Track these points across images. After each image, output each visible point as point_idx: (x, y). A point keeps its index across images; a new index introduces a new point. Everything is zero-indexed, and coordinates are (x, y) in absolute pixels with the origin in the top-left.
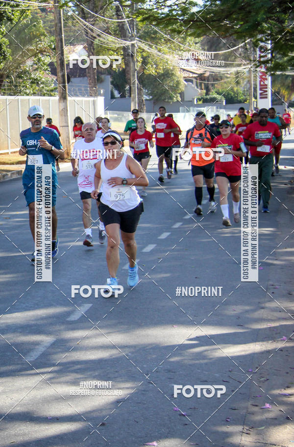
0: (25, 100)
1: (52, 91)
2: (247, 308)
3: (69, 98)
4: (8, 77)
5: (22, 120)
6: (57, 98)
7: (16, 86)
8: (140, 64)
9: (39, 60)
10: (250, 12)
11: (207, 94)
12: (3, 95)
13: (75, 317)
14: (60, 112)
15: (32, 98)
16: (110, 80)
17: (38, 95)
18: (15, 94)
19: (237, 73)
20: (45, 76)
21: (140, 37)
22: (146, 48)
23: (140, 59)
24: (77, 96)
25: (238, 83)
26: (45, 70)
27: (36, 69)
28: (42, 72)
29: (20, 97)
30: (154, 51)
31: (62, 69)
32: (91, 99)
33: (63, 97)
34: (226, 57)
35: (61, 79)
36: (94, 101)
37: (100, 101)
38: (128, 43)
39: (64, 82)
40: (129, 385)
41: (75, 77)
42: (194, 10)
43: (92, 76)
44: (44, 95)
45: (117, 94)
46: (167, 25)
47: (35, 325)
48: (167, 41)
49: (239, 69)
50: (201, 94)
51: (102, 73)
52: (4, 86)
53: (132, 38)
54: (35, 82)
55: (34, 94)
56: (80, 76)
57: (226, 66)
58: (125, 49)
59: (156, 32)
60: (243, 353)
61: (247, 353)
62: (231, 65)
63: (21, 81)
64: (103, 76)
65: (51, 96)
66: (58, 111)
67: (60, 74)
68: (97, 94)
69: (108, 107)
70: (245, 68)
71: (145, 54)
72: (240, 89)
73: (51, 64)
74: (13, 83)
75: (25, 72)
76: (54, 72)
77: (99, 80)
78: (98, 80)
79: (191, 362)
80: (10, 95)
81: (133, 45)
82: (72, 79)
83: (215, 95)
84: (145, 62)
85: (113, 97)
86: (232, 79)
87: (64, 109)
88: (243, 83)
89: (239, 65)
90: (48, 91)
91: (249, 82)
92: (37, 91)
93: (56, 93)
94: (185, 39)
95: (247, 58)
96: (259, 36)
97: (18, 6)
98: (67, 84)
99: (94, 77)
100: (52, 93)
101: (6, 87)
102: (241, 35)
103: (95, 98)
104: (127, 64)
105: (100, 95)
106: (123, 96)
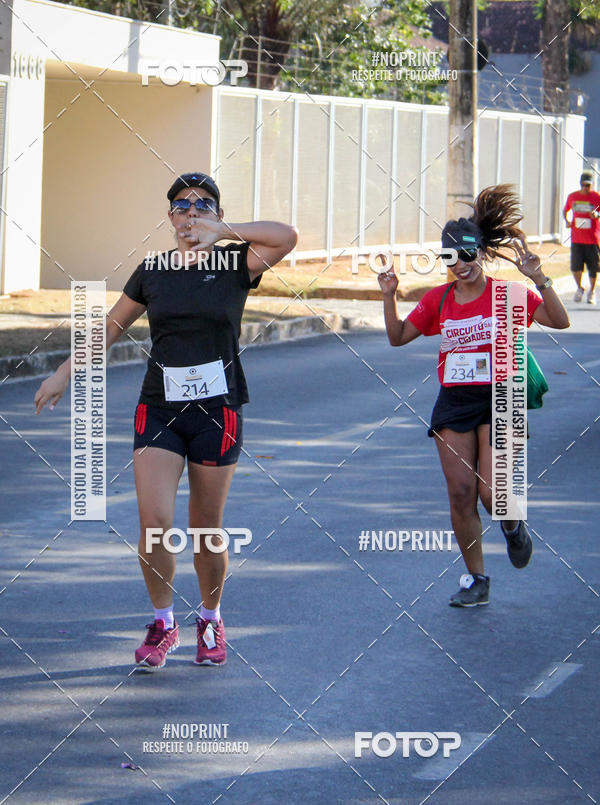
0: (350, 109)
1: (432, 86)
3: (482, 114)
4: (305, 35)
5: (337, 168)
6: (444, 110)
7: (325, 66)
12: (288, 90)
14: (450, 151)
15: (372, 104)
17: (390, 97)
18: (325, 84)
20: (414, 43)
24: (506, 107)
27: (390, 21)
28: (408, 28)
29: (334, 101)
31: (465, 27)
32: (548, 120)
33: (463, 110)
35: (459, 55)
36: (555, 125)
37: (574, 127)
39: (468, 65)
41: (506, 51)
43: (555, 52)
44: (408, 99)
51: (585, 46)
52: (291, 62)
55: (379, 92)
56: (519, 50)
63: (343, 50)
64: (586, 55)
65: (428, 101)
66: (445, 148)
67: (457, 41)
68: (564, 106)
73: (435, 9)
74: (317, 56)
75: (354, 27)
76: (441, 32)
77: (575, 67)
78: (572, 65)
80: (306, 89)
82: (491, 57)
87: (464, 143)
90: (419, 86)
92: (389, 83)
93: (443, 95)
98: (475, 71)
99: (562, 54)
100: (432, 95)
101: (296, 67)
103: (561, 119)
105: (574, 109)
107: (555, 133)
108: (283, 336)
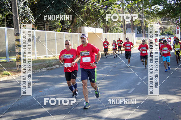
2: (177, 89)
3: (126, 34)
4: (110, 28)
6: (123, 34)
8: (145, 25)
9: (118, 24)
10: (175, 11)
11: (163, 32)
12: (109, 33)
13: (130, 92)
15: (116, 34)
16: (137, 29)
18: (112, 32)
19: (171, 27)
20: (120, 28)
21: (145, 18)
22: (146, 20)
23: (145, 23)
24: (128, 33)
25: (171, 29)
26: (120, 26)
27: (117, 26)
29: (113, 34)
30: (148, 21)
31: (124, 26)
32: (132, 34)
33: (125, 33)
34: (168, 23)
35: (124, 29)
37: (134, 34)
38: (142, 19)
39: (125, 30)
40: (146, 110)
42: (160, 10)
43: (132, 28)
44: (120, 33)
45: (138, 32)
46: (153, 14)
47: (120, 94)
48: (152, 18)
49: (171, 26)
50: (161, 32)
53: (143, 18)
54: (117, 29)
55: (117, 33)
56: (129, 28)
57: (168, 25)
58: (141, 21)
59: (149, 16)
60: (176, 102)
61: (178, 102)
62: (169, 25)
63: (113, 29)
64: (135, 28)
67: (124, 27)
68: (133, 33)
69: (136, 36)
70: (173, 26)
71: (146, 22)
72: (171, 31)
73: (121, 25)
74: (111, 30)
75: (114, 27)
76: (122, 27)
77: (134, 29)
79: (163, 104)
81: (143, 20)
82: (127, 29)
83: (165, 33)
84: (146, 24)
85: (137, 33)
86: (169, 28)
87: (125, 36)
88: (172, 30)
89: (171, 25)
91: (174, 29)
93: (123, 32)
94: (157, 18)
95: (173, 23)
96: (177, 17)
97: (112, 10)
101: (109, 31)
102: (172, 17)
104: (141, 25)
105: (134, 33)
106: (140, 33)
107: (133, 35)
108: (110, 55)
